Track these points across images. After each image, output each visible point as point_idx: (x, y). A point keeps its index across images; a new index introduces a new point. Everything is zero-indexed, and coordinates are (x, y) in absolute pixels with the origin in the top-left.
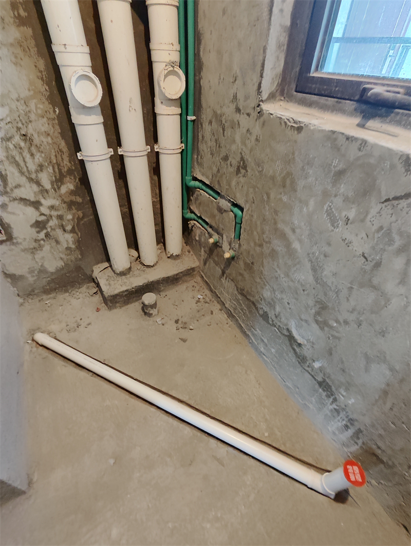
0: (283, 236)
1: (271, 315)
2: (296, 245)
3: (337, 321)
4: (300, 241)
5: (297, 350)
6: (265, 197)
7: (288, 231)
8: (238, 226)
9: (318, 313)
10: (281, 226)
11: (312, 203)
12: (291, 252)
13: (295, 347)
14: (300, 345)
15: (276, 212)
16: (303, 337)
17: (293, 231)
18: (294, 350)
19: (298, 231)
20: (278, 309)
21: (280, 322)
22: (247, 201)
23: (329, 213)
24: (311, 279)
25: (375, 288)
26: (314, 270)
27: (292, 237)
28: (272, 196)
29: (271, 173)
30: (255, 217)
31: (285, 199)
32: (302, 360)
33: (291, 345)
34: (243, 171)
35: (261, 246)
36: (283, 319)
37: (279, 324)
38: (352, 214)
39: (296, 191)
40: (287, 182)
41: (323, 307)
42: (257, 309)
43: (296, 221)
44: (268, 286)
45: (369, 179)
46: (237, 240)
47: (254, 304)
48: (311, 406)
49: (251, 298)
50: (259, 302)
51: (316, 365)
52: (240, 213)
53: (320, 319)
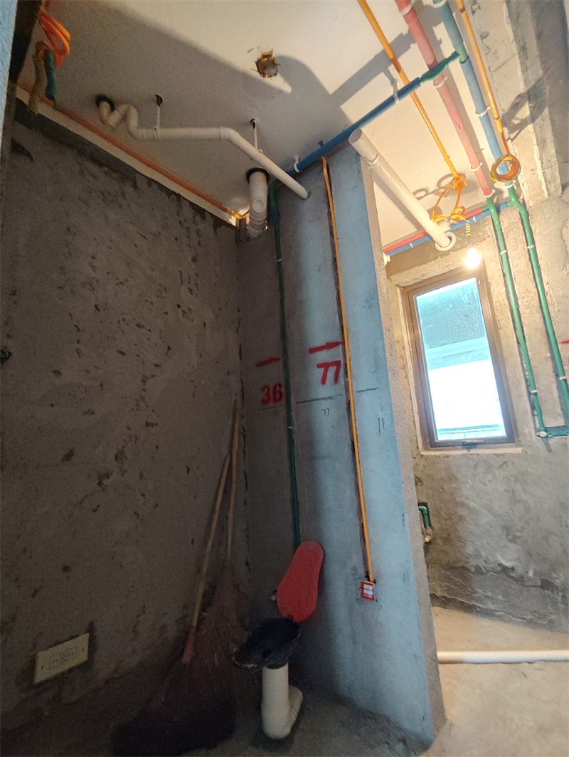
0: (463, 505)
1: (482, 564)
2: (473, 505)
3: (519, 531)
4: (474, 501)
6: (441, 490)
7: (464, 500)
8: (426, 516)
9: (507, 535)
10: (458, 500)
11: (469, 481)
12: (471, 510)
13: (512, 574)
14: (513, 569)
15: (452, 494)
16: (510, 561)
17: (468, 499)
18: (511, 577)
19: (469, 497)
20: (483, 554)
21: (491, 563)
22: (428, 498)
23: (480, 482)
24: (491, 517)
25: (520, 501)
26: (490, 511)
27: (467, 502)
28: (445, 488)
29: (440, 477)
30: (438, 503)
31: (454, 485)
32: (521, 580)
33: (508, 576)
34: (419, 483)
35: (450, 518)
36: (491, 559)
37: (490, 566)
38: (490, 477)
39: (458, 480)
40: (452, 478)
41: (507, 529)
42: (468, 570)
43: (466, 493)
44: (468, 543)
45: (488, 464)
46: (428, 526)
47: (463, 568)
48: (553, 617)
49: (459, 565)
50: (467, 562)
51: (531, 574)
52: (425, 508)
53: (511, 537)
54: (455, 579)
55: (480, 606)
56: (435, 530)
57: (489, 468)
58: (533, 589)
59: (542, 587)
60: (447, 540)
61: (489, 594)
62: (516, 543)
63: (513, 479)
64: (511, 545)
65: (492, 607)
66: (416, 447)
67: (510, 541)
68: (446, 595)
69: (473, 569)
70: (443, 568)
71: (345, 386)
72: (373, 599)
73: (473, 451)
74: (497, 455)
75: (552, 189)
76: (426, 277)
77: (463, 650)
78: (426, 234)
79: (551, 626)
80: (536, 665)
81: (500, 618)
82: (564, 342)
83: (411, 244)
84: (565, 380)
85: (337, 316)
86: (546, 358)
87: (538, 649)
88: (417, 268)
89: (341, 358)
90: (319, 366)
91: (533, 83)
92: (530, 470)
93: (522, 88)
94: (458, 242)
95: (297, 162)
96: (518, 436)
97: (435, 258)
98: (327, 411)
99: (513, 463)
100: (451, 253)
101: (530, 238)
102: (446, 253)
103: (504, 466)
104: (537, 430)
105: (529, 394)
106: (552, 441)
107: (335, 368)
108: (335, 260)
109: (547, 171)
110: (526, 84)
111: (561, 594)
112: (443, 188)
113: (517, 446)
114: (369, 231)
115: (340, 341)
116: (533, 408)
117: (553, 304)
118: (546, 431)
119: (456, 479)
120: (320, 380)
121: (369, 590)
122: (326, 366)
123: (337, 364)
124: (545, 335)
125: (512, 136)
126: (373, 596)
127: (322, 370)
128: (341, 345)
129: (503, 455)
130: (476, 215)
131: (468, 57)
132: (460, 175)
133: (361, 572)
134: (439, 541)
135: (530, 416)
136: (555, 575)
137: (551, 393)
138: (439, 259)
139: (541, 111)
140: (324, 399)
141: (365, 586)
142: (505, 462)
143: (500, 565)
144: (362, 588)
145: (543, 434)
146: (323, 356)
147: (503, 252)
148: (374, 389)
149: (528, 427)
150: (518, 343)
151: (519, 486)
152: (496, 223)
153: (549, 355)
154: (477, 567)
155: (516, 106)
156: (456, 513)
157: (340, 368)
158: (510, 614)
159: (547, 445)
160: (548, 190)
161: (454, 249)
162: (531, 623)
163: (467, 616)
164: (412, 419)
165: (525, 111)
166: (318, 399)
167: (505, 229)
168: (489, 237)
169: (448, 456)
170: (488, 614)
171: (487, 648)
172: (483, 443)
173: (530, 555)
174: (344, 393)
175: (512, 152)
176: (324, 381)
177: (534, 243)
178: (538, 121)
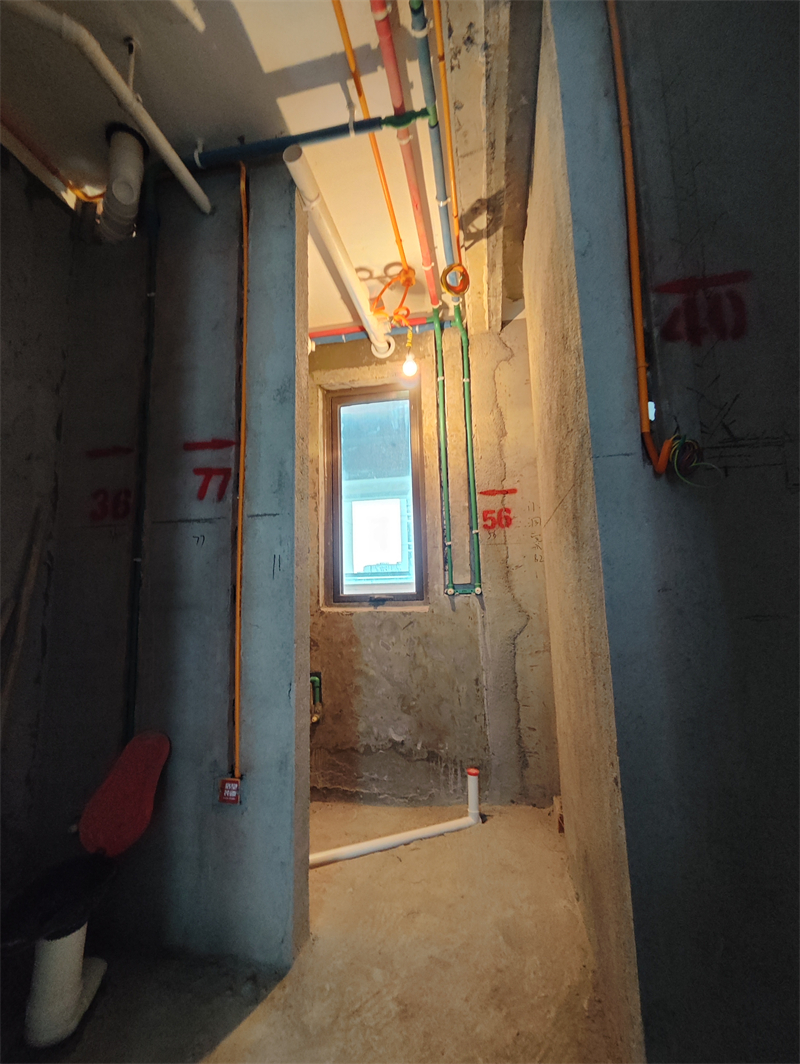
0: (361, 672)
1: (372, 742)
2: (372, 672)
3: (414, 700)
4: (373, 668)
5: (402, 750)
6: (339, 656)
7: (363, 667)
8: (318, 690)
9: (402, 706)
10: (357, 667)
11: (372, 645)
12: (369, 679)
14: (402, 743)
15: (351, 661)
16: (401, 735)
17: (367, 665)
18: (401, 754)
19: (369, 664)
20: (375, 730)
21: (382, 740)
22: (322, 667)
23: (383, 645)
24: (389, 686)
25: (420, 666)
26: (388, 680)
27: (367, 669)
28: (344, 652)
29: (339, 640)
30: (333, 672)
31: (354, 650)
32: (408, 756)
33: (397, 752)
34: (314, 648)
35: (345, 691)
36: (383, 735)
37: (381, 743)
38: (394, 640)
40: (353, 640)
41: (403, 698)
42: (357, 751)
43: (366, 659)
44: (361, 719)
45: (393, 623)
46: (318, 703)
47: (353, 749)
48: (433, 791)
49: (348, 747)
50: (357, 742)
51: (419, 747)
52: (317, 679)
53: (405, 708)
54: (341, 764)
55: (364, 791)
56: (325, 707)
57: (395, 628)
58: (419, 763)
59: (428, 760)
60: (338, 717)
61: (376, 776)
62: (409, 714)
63: (416, 642)
64: (405, 717)
65: (376, 790)
66: (316, 601)
67: (405, 712)
68: (328, 785)
69: (362, 750)
70: (330, 752)
71: (233, 505)
72: (236, 801)
73: (380, 609)
74: (405, 614)
75: (493, 323)
76: (356, 385)
77: (338, 846)
78: (363, 329)
79: (431, 800)
80: (412, 846)
81: (384, 802)
82: (481, 493)
83: (343, 337)
84: (477, 534)
85: (234, 403)
86: (464, 507)
87: (415, 828)
88: (346, 370)
89: (232, 466)
90: (198, 471)
91: (494, 192)
92: (434, 631)
93: (483, 194)
94: (396, 351)
95: (200, 149)
96: (427, 593)
97: (369, 364)
98: (201, 539)
99: (418, 623)
100: (388, 362)
101: (467, 371)
102: (381, 362)
103: (410, 627)
104: (446, 587)
105: (444, 545)
106: (458, 599)
107: (221, 477)
108: (240, 322)
109: (491, 299)
110: (488, 190)
111: (444, 765)
112: (390, 277)
113: (425, 604)
114: (294, 295)
115: (233, 439)
116: (445, 562)
117: (478, 450)
118: (454, 588)
119: (358, 641)
120: (196, 493)
121: (231, 792)
122: (207, 473)
123: (226, 472)
124: (466, 482)
125: (467, 244)
126: (237, 797)
127: (199, 479)
128: (234, 448)
129: (410, 614)
130: (420, 325)
131: (437, 124)
132: (409, 268)
133: (224, 766)
134: (329, 720)
135: (442, 571)
136: (441, 746)
137: (464, 546)
138: (373, 366)
139: (496, 229)
140: (198, 521)
141: (228, 786)
142: (412, 621)
143: (391, 740)
144: (223, 789)
145: (451, 591)
146: (204, 458)
147: (440, 379)
148: (275, 515)
149: (437, 585)
150: (441, 486)
151: (421, 649)
152: (438, 342)
153: (467, 504)
154: (368, 747)
155: (475, 211)
156: (352, 684)
157: (228, 481)
158: (394, 795)
159: (453, 604)
160: (490, 322)
161: (390, 359)
162: (413, 802)
163: (348, 806)
164: (316, 564)
165: (481, 222)
166: (190, 521)
167: (446, 352)
168: (429, 355)
169: (352, 614)
170: (372, 799)
171: (367, 838)
172: (392, 600)
173: (421, 725)
174: (230, 516)
175: (464, 263)
176: (201, 495)
177: (469, 377)
178: (492, 238)
